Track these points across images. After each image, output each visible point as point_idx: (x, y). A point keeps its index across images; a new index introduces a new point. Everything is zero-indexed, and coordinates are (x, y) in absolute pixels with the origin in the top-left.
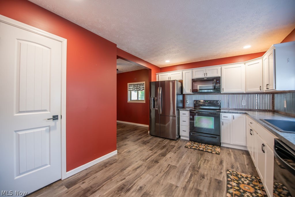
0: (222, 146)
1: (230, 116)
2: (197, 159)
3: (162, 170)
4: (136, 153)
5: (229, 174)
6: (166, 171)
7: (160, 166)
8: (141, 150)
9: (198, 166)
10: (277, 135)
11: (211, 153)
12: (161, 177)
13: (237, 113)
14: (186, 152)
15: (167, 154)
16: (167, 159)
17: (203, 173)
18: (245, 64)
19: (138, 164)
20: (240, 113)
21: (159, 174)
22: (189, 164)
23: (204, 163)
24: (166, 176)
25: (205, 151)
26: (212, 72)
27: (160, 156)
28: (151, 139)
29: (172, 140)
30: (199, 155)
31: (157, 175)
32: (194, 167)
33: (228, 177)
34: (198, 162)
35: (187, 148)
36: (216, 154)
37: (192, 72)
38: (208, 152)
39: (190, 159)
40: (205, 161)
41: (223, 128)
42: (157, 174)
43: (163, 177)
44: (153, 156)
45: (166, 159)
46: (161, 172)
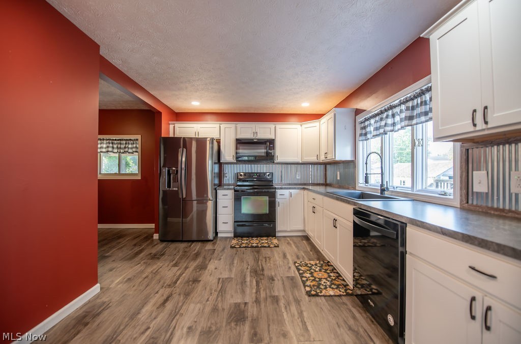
0: (278, 236)
1: (286, 192)
2: (254, 260)
3: (211, 290)
4: (146, 279)
5: (298, 266)
6: (218, 289)
7: (205, 285)
8: (154, 272)
9: (261, 268)
10: (355, 204)
11: (269, 247)
12: (216, 300)
13: (295, 188)
14: (236, 254)
15: (207, 264)
16: (212, 271)
17: (270, 275)
18: (301, 126)
19: (163, 295)
20: (298, 189)
21: (211, 297)
22: (247, 268)
23: (266, 262)
24: (222, 296)
25: (261, 247)
26: (263, 131)
27: (198, 270)
28: (164, 248)
29: (205, 242)
30: (256, 254)
31: (208, 300)
32: (256, 271)
33: (299, 270)
34: (258, 262)
35: (234, 249)
36: (275, 247)
37: (236, 128)
38: (265, 247)
39: (245, 262)
40: (266, 260)
41: (279, 210)
42: (207, 298)
43: (219, 299)
44: (184, 275)
45: (210, 271)
46: (211, 293)
